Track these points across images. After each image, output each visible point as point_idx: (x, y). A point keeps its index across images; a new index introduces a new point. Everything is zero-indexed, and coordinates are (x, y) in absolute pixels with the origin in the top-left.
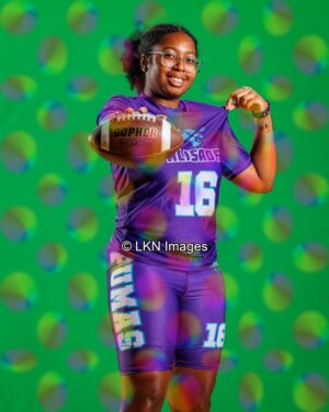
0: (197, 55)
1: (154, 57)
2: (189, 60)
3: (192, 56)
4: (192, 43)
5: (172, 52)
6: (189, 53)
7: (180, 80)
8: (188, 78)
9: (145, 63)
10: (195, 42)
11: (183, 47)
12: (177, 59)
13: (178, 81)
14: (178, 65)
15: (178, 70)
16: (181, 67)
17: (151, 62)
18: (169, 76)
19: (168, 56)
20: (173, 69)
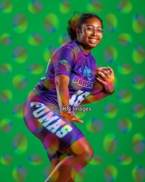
0: (102, 27)
1: (83, 29)
2: (99, 30)
3: (100, 29)
4: (100, 22)
5: (91, 27)
6: (99, 27)
7: (95, 40)
8: (99, 39)
9: (78, 32)
10: (101, 21)
11: (96, 24)
12: (93, 30)
13: (94, 41)
14: (94, 33)
15: (94, 36)
16: (96, 34)
17: (81, 32)
18: (90, 38)
19: (89, 29)
20: (91, 35)
